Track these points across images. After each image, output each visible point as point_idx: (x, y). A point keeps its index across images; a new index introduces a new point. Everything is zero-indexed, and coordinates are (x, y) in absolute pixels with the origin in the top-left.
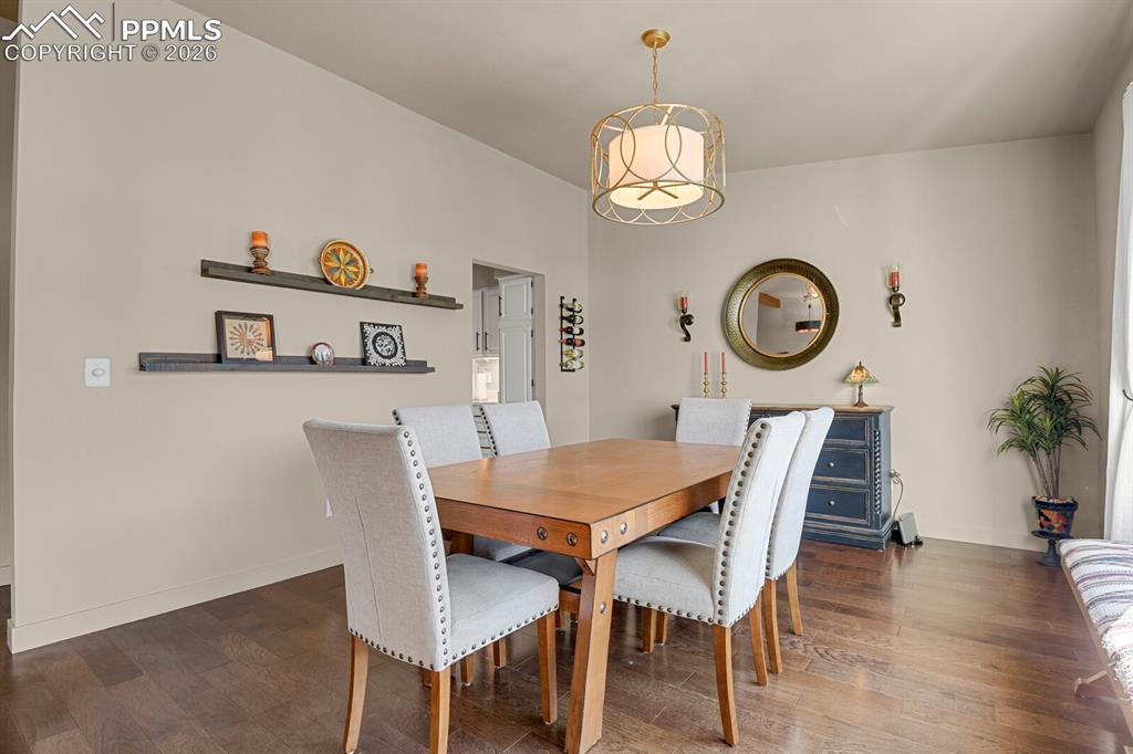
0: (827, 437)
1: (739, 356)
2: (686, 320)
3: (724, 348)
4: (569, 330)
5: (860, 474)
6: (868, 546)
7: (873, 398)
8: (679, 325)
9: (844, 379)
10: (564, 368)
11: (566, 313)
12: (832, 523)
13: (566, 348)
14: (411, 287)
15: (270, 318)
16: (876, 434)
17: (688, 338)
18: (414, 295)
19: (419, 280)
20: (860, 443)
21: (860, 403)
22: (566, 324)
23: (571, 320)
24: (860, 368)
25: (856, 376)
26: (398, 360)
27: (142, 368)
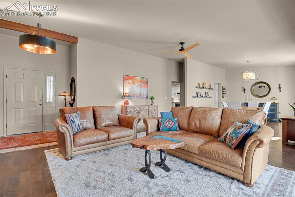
0: (270, 107)
1: (254, 96)
2: (244, 90)
3: (251, 94)
4: (224, 91)
5: (274, 112)
6: (275, 121)
7: (276, 102)
8: (243, 91)
9: (272, 99)
10: (223, 97)
11: (223, 89)
12: (270, 119)
13: (223, 94)
14: (209, 87)
15: (200, 92)
16: (277, 106)
17: (245, 93)
18: (210, 88)
19: (210, 86)
20: (274, 108)
21: (274, 102)
22: (223, 91)
23: (224, 90)
24: (274, 97)
25: (273, 99)
26: (209, 97)
27: (193, 98)
